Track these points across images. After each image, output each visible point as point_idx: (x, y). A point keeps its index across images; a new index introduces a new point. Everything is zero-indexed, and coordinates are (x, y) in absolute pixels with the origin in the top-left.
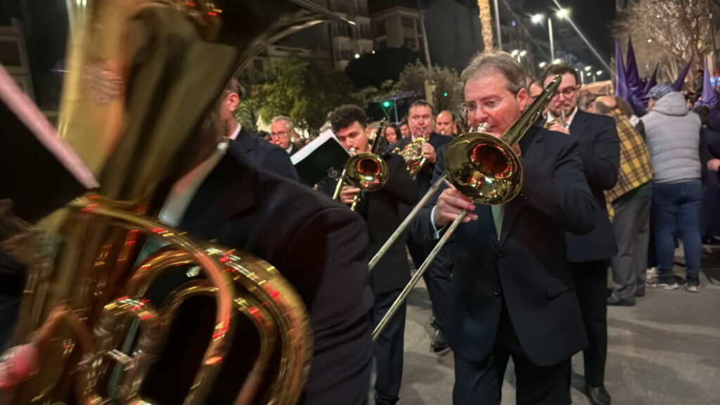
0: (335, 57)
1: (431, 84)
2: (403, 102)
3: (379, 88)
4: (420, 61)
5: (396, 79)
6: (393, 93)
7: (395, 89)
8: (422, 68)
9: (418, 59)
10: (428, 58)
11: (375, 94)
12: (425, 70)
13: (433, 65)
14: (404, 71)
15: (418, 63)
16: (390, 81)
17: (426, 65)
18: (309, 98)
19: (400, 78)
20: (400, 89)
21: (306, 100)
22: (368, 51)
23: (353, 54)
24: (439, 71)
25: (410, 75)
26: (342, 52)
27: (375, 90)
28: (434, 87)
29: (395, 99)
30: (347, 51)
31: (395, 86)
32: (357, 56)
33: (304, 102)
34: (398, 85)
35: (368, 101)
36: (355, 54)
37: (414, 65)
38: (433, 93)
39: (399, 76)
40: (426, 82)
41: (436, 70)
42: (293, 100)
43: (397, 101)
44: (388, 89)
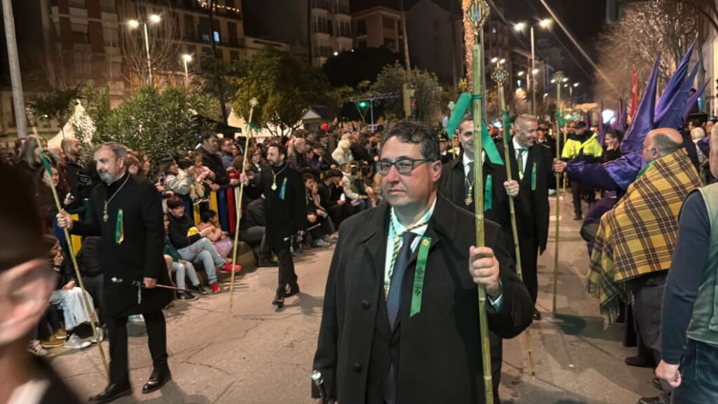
0: (313, 54)
1: (409, 88)
2: (379, 103)
3: (355, 88)
4: (399, 62)
5: (373, 80)
6: (369, 94)
7: (372, 90)
8: (401, 70)
9: (397, 61)
10: (408, 60)
11: (351, 94)
12: (403, 71)
13: (412, 68)
14: (383, 72)
15: (397, 64)
16: (368, 82)
17: (405, 68)
18: (284, 94)
19: (378, 79)
20: (377, 90)
21: (281, 95)
22: (347, 49)
23: (332, 51)
24: (418, 75)
25: (389, 77)
26: (322, 48)
27: (351, 89)
28: (413, 92)
29: (372, 100)
30: (326, 48)
31: (372, 87)
32: (336, 54)
33: (279, 97)
34: (376, 85)
35: (344, 101)
36: (334, 52)
37: (393, 67)
38: (411, 98)
39: (376, 76)
40: (405, 86)
41: (415, 73)
42: (267, 95)
43: (373, 102)
44: (365, 90)
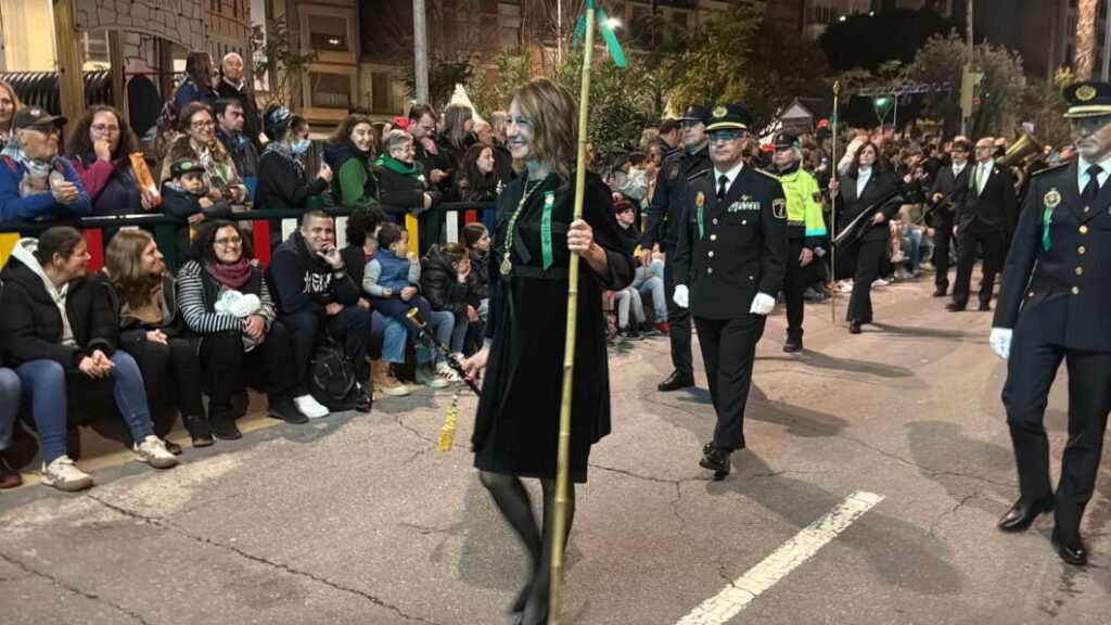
0: (805, 20)
1: (973, 70)
2: (910, 100)
3: (873, 72)
4: (957, 31)
5: (908, 59)
6: (897, 83)
7: (903, 76)
8: (959, 44)
9: (954, 29)
10: (970, 29)
11: (864, 81)
12: (962, 45)
13: (977, 41)
14: (926, 46)
15: (953, 34)
16: (897, 62)
17: (965, 41)
18: (753, 80)
19: (917, 58)
20: (910, 76)
21: (746, 82)
22: (862, 11)
23: (835, 14)
24: (987, 53)
25: (936, 54)
26: (819, 8)
27: (867, 74)
28: (979, 77)
29: (897, 94)
30: (826, 10)
31: (902, 71)
32: (843, 19)
33: (743, 86)
34: (910, 69)
35: (852, 92)
36: (840, 16)
37: (946, 38)
38: (975, 87)
39: (914, 53)
40: (966, 68)
41: (982, 50)
42: (726, 81)
43: (900, 98)
44: (889, 76)
